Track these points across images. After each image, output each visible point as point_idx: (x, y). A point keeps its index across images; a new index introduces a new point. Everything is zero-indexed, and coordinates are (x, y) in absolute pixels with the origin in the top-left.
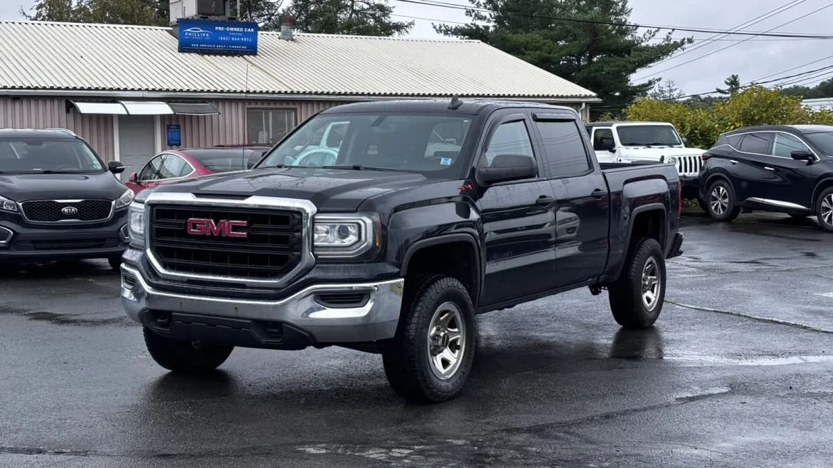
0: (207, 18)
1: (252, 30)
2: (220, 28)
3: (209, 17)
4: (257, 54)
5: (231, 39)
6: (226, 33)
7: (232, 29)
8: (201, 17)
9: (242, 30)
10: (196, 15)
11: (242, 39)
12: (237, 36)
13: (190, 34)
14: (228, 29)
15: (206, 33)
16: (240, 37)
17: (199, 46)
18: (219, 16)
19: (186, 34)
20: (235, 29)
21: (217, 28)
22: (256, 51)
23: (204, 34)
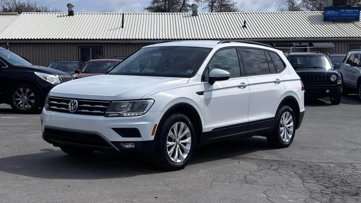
0: (337, 6)
1: (358, 10)
2: (342, 10)
3: (338, 6)
4: (359, 21)
5: (347, 15)
6: (345, 12)
7: (348, 11)
8: (335, 6)
9: (352, 10)
10: (332, 5)
11: (353, 15)
12: (350, 14)
13: (329, 14)
14: (346, 10)
15: (336, 13)
16: (352, 14)
17: (333, 19)
18: (342, 5)
19: (327, 13)
20: (350, 10)
21: (341, 10)
22: (359, 19)
23: (335, 14)
